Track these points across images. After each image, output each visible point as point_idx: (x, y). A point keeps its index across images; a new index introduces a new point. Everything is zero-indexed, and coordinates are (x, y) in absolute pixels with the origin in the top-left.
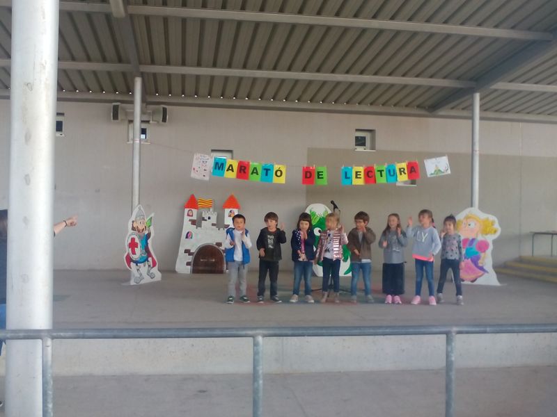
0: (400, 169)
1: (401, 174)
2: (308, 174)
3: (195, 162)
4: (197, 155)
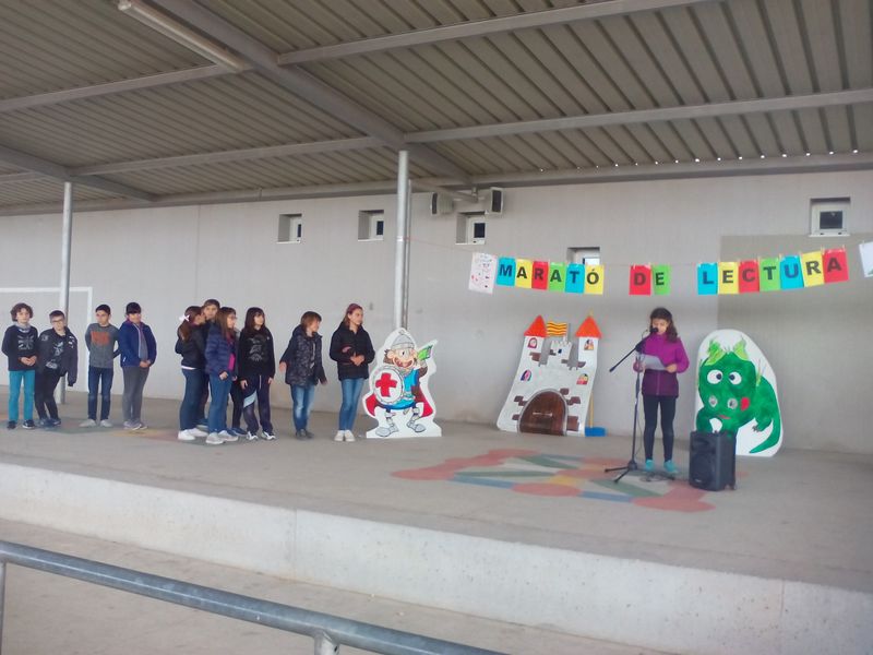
2: (640, 279)
3: (474, 265)
4: (476, 256)
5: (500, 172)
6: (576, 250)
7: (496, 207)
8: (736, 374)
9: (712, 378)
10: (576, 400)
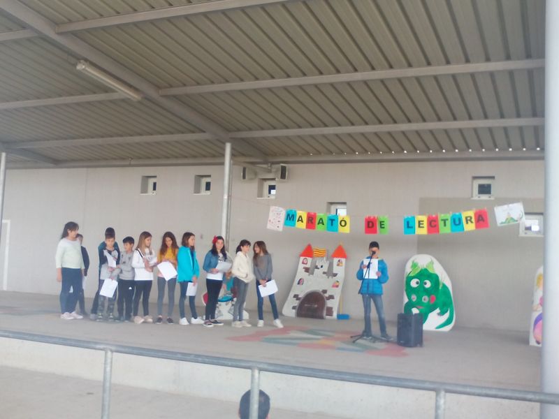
0: (466, 218)
1: (467, 223)
2: (371, 223)
3: (271, 214)
4: (272, 208)
5: (285, 154)
6: (332, 203)
7: (283, 176)
8: (428, 282)
9: (414, 283)
10: (331, 297)
